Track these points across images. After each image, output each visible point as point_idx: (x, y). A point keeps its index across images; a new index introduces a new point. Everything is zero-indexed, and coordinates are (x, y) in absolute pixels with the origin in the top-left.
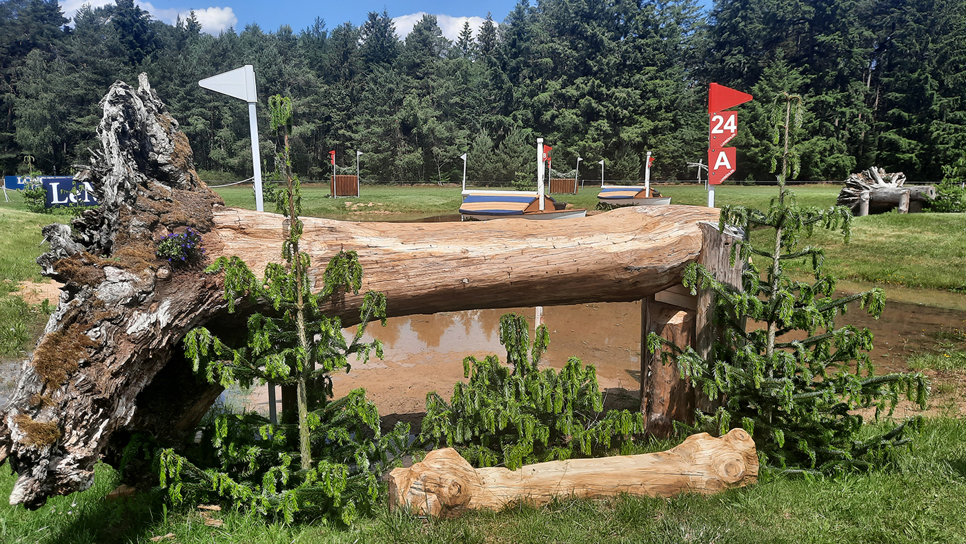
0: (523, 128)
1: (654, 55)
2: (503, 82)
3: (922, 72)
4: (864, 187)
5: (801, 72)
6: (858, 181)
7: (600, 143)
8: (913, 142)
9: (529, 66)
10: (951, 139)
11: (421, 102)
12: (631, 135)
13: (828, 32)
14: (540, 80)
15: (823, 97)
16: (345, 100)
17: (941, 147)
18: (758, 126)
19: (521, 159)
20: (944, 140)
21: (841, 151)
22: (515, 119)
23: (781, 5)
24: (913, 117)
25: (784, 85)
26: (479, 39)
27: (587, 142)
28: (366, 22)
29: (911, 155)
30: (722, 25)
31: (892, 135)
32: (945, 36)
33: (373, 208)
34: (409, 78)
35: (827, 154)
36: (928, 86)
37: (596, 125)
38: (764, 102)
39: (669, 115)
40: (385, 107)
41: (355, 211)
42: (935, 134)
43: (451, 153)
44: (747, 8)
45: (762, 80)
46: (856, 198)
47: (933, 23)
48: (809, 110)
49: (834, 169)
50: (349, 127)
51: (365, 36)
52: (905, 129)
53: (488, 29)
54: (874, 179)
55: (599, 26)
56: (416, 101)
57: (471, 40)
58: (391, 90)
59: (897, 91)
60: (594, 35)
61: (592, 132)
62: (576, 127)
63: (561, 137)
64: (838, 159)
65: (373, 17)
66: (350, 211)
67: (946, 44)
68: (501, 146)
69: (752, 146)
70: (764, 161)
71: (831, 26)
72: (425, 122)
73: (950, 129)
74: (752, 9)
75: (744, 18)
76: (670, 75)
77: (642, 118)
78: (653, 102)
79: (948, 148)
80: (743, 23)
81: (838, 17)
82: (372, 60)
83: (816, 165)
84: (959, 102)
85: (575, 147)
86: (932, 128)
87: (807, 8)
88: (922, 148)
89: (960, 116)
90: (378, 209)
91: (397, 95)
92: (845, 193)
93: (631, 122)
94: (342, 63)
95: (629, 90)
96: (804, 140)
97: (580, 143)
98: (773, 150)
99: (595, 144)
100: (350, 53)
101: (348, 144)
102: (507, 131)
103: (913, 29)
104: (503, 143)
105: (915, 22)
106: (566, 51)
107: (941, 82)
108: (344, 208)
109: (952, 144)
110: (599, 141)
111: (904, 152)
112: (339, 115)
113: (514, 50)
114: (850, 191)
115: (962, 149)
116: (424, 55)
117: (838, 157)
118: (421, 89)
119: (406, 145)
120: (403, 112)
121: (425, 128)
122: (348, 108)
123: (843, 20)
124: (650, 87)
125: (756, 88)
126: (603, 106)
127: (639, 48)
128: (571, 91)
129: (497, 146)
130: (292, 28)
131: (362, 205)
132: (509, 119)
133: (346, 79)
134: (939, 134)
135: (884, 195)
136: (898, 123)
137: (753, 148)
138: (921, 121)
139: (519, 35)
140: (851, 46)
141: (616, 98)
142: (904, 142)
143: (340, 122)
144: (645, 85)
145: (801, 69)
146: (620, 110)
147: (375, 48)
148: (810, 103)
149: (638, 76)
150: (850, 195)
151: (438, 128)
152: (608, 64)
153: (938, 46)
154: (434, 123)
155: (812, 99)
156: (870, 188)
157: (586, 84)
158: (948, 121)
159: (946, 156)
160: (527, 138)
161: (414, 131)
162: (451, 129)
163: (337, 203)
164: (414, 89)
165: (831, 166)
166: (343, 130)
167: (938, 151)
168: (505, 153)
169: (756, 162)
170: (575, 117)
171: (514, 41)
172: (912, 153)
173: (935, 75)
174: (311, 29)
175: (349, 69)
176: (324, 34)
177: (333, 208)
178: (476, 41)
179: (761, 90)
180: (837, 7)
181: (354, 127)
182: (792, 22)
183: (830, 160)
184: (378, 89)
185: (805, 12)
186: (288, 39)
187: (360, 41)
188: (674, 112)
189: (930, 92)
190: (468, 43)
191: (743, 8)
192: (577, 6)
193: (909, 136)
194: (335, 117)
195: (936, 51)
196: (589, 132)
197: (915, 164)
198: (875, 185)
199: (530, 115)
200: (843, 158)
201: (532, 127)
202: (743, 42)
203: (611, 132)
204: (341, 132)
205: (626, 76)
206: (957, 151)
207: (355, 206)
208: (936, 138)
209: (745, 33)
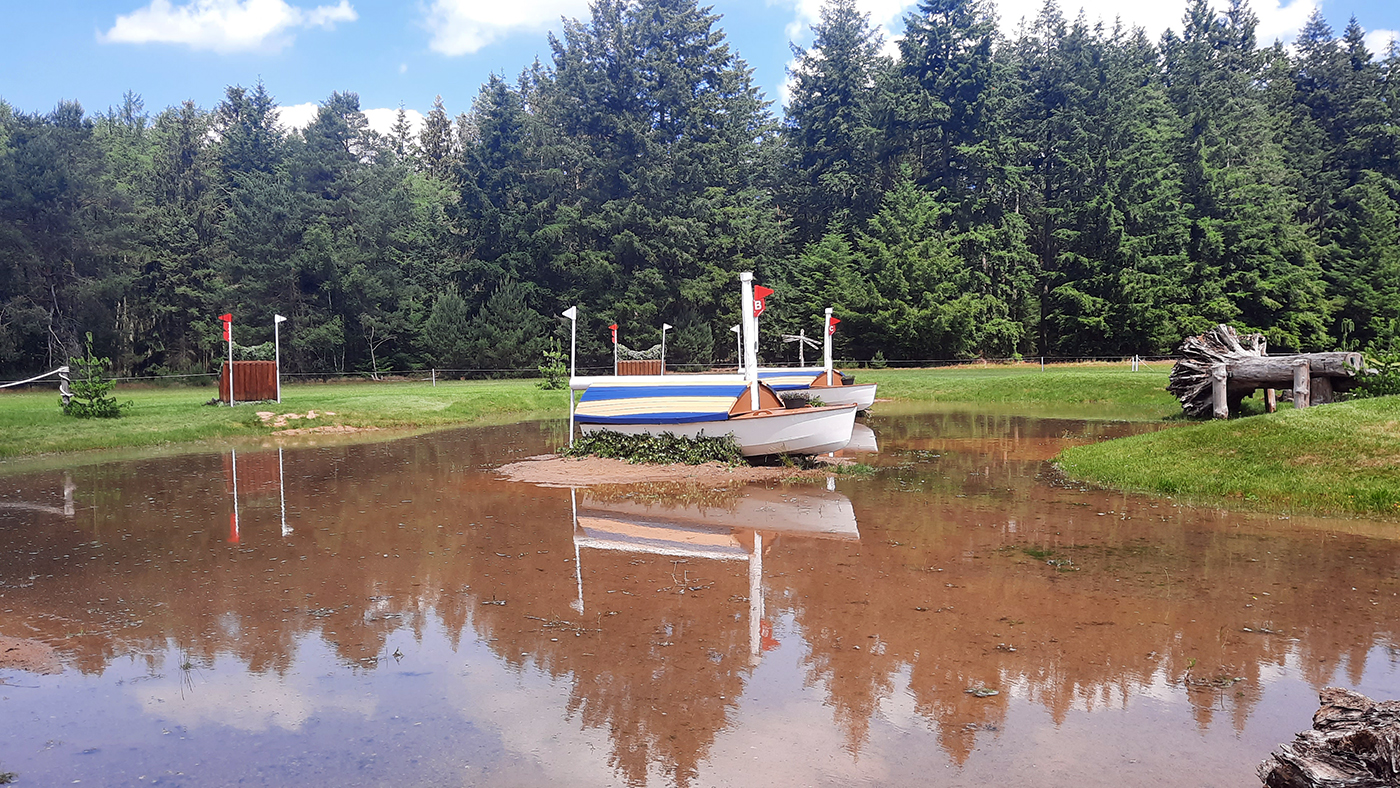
0: (520, 281)
1: (722, 169)
2: (481, 205)
3: (1102, 200)
4: (1213, 357)
5: (936, 198)
6: (1203, 348)
7: (650, 306)
8: (1100, 300)
9: (522, 182)
10: (1147, 296)
11: (335, 239)
12: (697, 293)
13: (972, 141)
14: (545, 203)
15: (973, 235)
16: (187, 235)
17: (1138, 306)
18: (885, 277)
19: (520, 333)
20: (1139, 297)
21: (1002, 314)
22: (505, 265)
23: (902, 99)
24: (1096, 264)
25: (917, 216)
26: (423, 141)
27: (627, 303)
28: (224, 103)
29: (1098, 319)
30: (814, 127)
31: (1068, 290)
32: (1125, 150)
33: (318, 421)
34: (313, 196)
35: (984, 319)
36: (1112, 219)
37: (641, 276)
38: (890, 242)
39: (750, 261)
40: (269, 246)
41: (284, 429)
42: (1127, 289)
43: (394, 323)
44: (850, 104)
45: (883, 209)
46: (1203, 376)
47: (1109, 131)
48: (954, 254)
49: (996, 341)
50: (196, 283)
51: (221, 127)
52: (1085, 282)
53: (438, 124)
54: (1226, 345)
55: (635, 120)
56: (328, 235)
57: (410, 139)
58: (280, 217)
59: (1069, 226)
60: (628, 135)
61: (634, 288)
62: (608, 280)
63: (583, 295)
64: (1000, 327)
65: (236, 94)
66: (273, 429)
67: (1129, 161)
68: (483, 311)
69: (880, 308)
70: (897, 331)
71: (975, 131)
72: (346, 272)
73: (1145, 281)
74: (857, 105)
75: (847, 117)
76: (745, 200)
77: (710, 266)
78: (726, 241)
79: (1147, 308)
80: (846, 126)
81: (984, 119)
82: (237, 167)
83: (970, 336)
84: (1155, 242)
85: (608, 312)
86: (1123, 280)
87: (939, 106)
88: (1111, 309)
89: (1156, 263)
90: (330, 424)
91: (291, 226)
92: (1183, 368)
93: (694, 272)
94: (181, 171)
95: (690, 221)
96: (950, 298)
97: (617, 305)
98: (909, 314)
99: (642, 307)
100: (195, 154)
101: (194, 311)
102: (491, 286)
103: (1082, 139)
104: (485, 306)
105: (1085, 129)
106: (586, 158)
107: (1127, 214)
108: (258, 423)
109: (1151, 302)
110: (648, 301)
111: (1087, 315)
112: (175, 260)
113: (497, 154)
114: (1192, 364)
115: (1163, 309)
116: (338, 158)
117: (1000, 324)
118: (334, 215)
119: (310, 311)
120: (304, 255)
121: (346, 282)
122: (194, 249)
123: (991, 123)
124: (719, 219)
125: (874, 221)
126: (649, 245)
127: (698, 157)
128: (597, 222)
129: (473, 312)
130: (83, 107)
131: (294, 416)
132: (495, 267)
133: (188, 199)
134: (1133, 287)
135: (1253, 370)
136: (1075, 272)
137: (881, 312)
138: (1106, 270)
139: (503, 130)
140: (1003, 162)
141: (672, 234)
142: (1087, 300)
143: (176, 272)
144: (711, 215)
145: (936, 194)
146: (677, 253)
147: (242, 147)
148: (954, 243)
149: (699, 201)
150: (1192, 371)
151: (369, 281)
152: (654, 179)
153: (1119, 164)
154: (362, 273)
155: (956, 238)
156: (1223, 359)
157: (620, 211)
158: (1140, 269)
159: (1145, 320)
160: (527, 298)
161: (326, 286)
162: (391, 283)
163: (242, 416)
164: (323, 216)
165: (990, 337)
166: (183, 288)
167: (1133, 313)
168: (492, 323)
169: (884, 333)
170: (606, 263)
171: (496, 140)
172: (1098, 316)
173: (1119, 205)
174: (115, 111)
175: (194, 181)
176: (141, 122)
177: (237, 425)
178: (418, 142)
179: (884, 223)
180: (981, 105)
181: (205, 282)
182: (920, 125)
183: (989, 327)
184: (254, 214)
185: (936, 111)
186: (75, 125)
187: (211, 134)
188: (756, 258)
189: (1116, 228)
190: (405, 143)
191: (844, 102)
192: (598, 88)
193: (1092, 291)
194: (168, 264)
195: (1116, 170)
196: (630, 287)
197: (1104, 332)
198: (1230, 354)
199: (530, 260)
200: (1007, 325)
201: (533, 279)
202: (846, 154)
203: (665, 288)
204: (179, 290)
205: (682, 199)
206: (1157, 312)
207: (280, 419)
208: (1131, 294)
209: (849, 139)
